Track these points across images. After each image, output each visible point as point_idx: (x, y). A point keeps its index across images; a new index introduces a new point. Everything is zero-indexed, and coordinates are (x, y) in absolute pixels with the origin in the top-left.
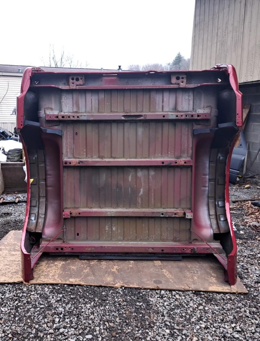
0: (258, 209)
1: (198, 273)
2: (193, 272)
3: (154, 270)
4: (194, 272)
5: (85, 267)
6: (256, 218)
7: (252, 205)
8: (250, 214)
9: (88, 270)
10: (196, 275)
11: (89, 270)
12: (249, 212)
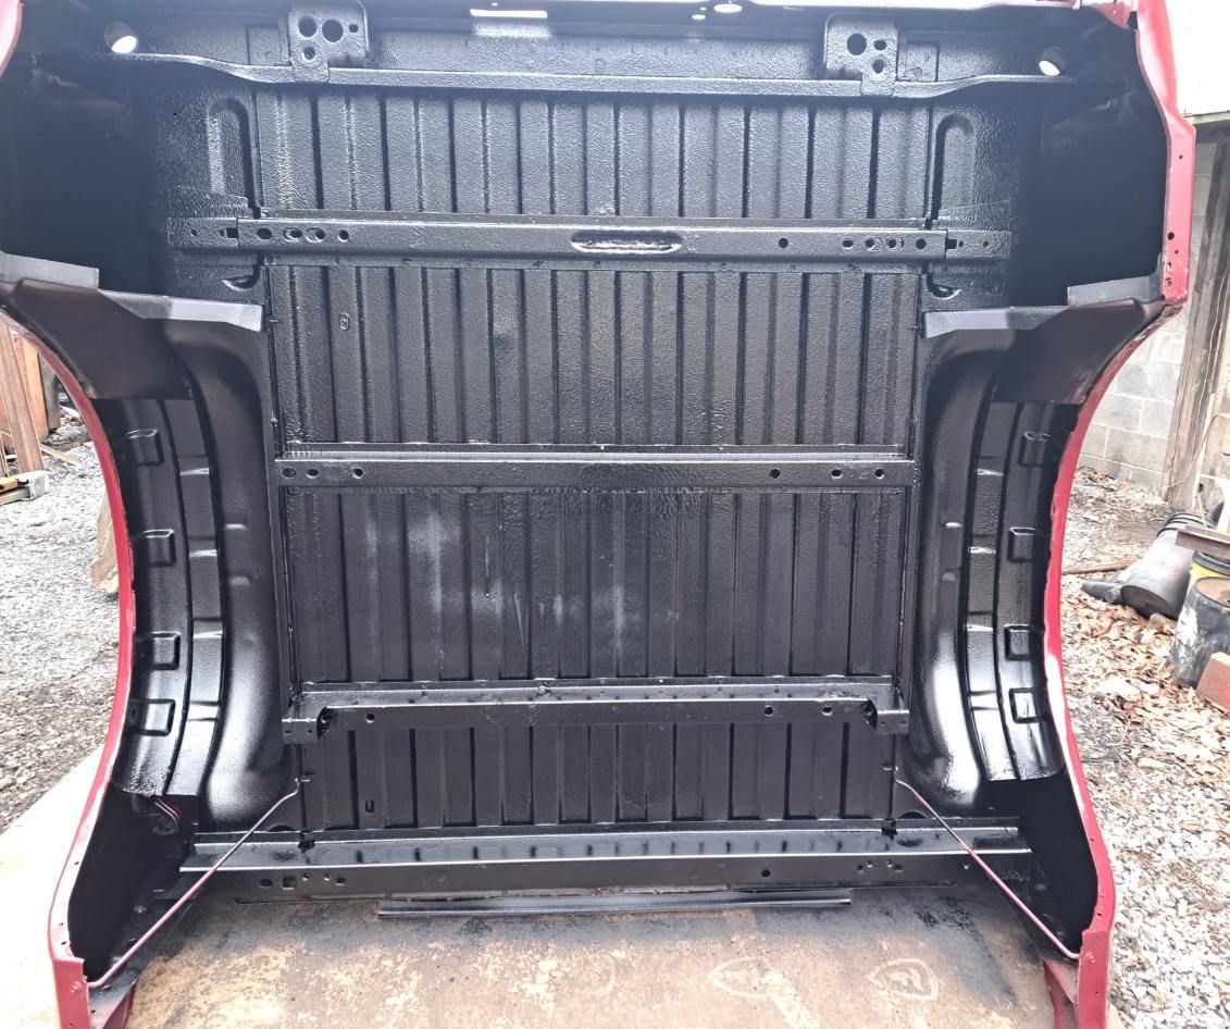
0: (1107, 610)
1: (928, 991)
2: (905, 983)
3: (728, 974)
4: (910, 982)
5: (401, 969)
6: (1112, 656)
7: (1087, 596)
8: (1087, 634)
9: (411, 995)
10: (923, 998)
11: (416, 993)
12: (1079, 626)
